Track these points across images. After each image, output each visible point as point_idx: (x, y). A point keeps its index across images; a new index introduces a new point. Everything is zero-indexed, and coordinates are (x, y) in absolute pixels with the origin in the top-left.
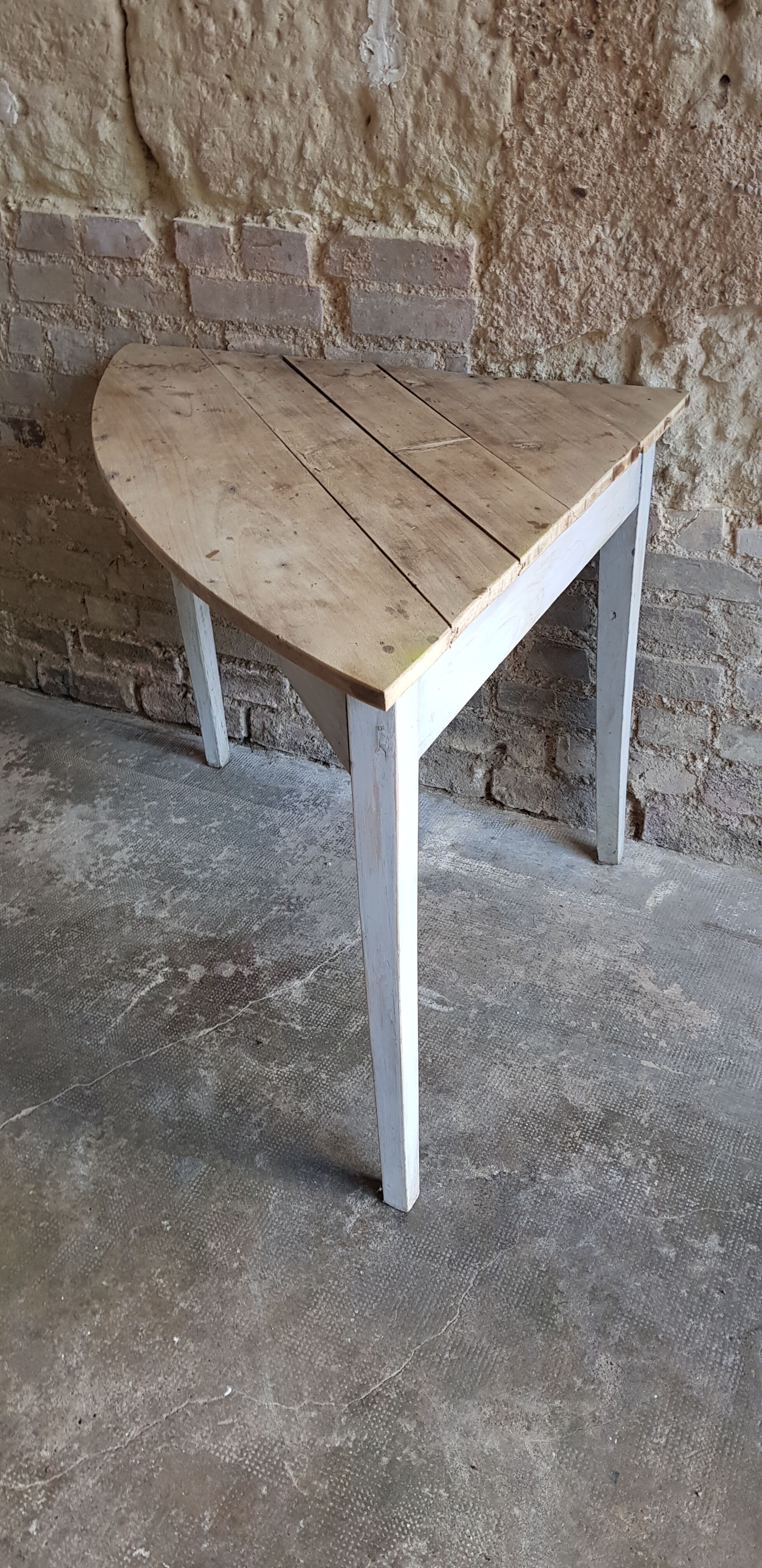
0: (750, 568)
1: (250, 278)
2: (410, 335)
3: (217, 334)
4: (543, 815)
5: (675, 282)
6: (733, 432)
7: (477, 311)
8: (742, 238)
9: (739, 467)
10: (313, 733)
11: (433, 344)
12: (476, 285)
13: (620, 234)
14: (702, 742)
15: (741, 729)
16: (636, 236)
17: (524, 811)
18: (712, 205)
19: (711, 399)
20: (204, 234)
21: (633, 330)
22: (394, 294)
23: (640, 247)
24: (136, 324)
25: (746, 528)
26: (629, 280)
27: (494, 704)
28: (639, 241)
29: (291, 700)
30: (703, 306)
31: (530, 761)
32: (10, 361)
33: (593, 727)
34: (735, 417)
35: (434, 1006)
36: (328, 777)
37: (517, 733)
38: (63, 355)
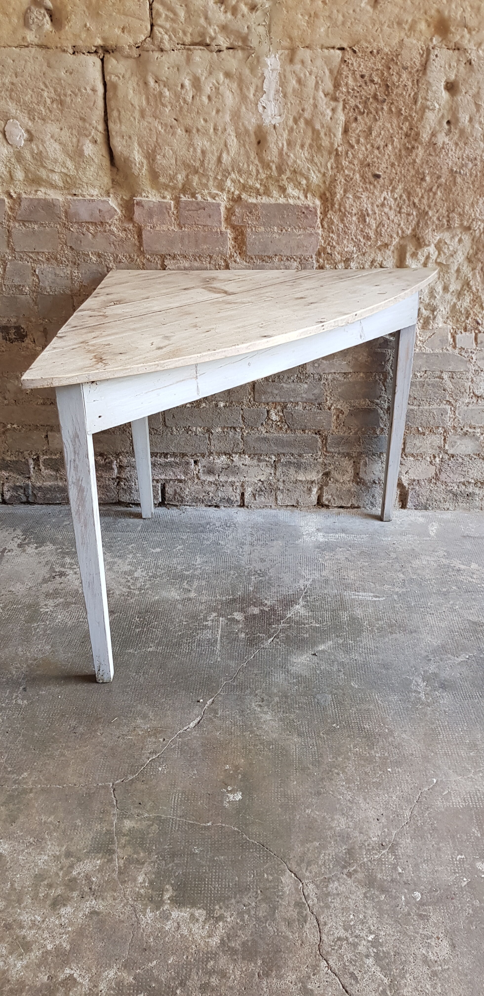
0: (463, 354)
1: (183, 229)
2: (282, 254)
3: (159, 262)
4: (353, 507)
5: (424, 218)
6: (452, 288)
7: (320, 238)
8: (458, 195)
9: (455, 305)
10: (209, 489)
11: (295, 257)
12: (320, 225)
13: (396, 196)
14: (439, 447)
15: (458, 437)
16: (404, 197)
17: (342, 507)
18: (443, 180)
19: (441, 272)
20: (154, 206)
21: (401, 242)
22: (273, 232)
23: (407, 201)
24: (102, 260)
25: (460, 334)
26: (401, 218)
27: (325, 449)
28: (406, 199)
29: (195, 472)
30: (439, 228)
31: (345, 477)
32: (6, 290)
33: (381, 451)
34: (453, 280)
35: (375, 599)
36: (222, 513)
37: (337, 463)
38: (47, 283)
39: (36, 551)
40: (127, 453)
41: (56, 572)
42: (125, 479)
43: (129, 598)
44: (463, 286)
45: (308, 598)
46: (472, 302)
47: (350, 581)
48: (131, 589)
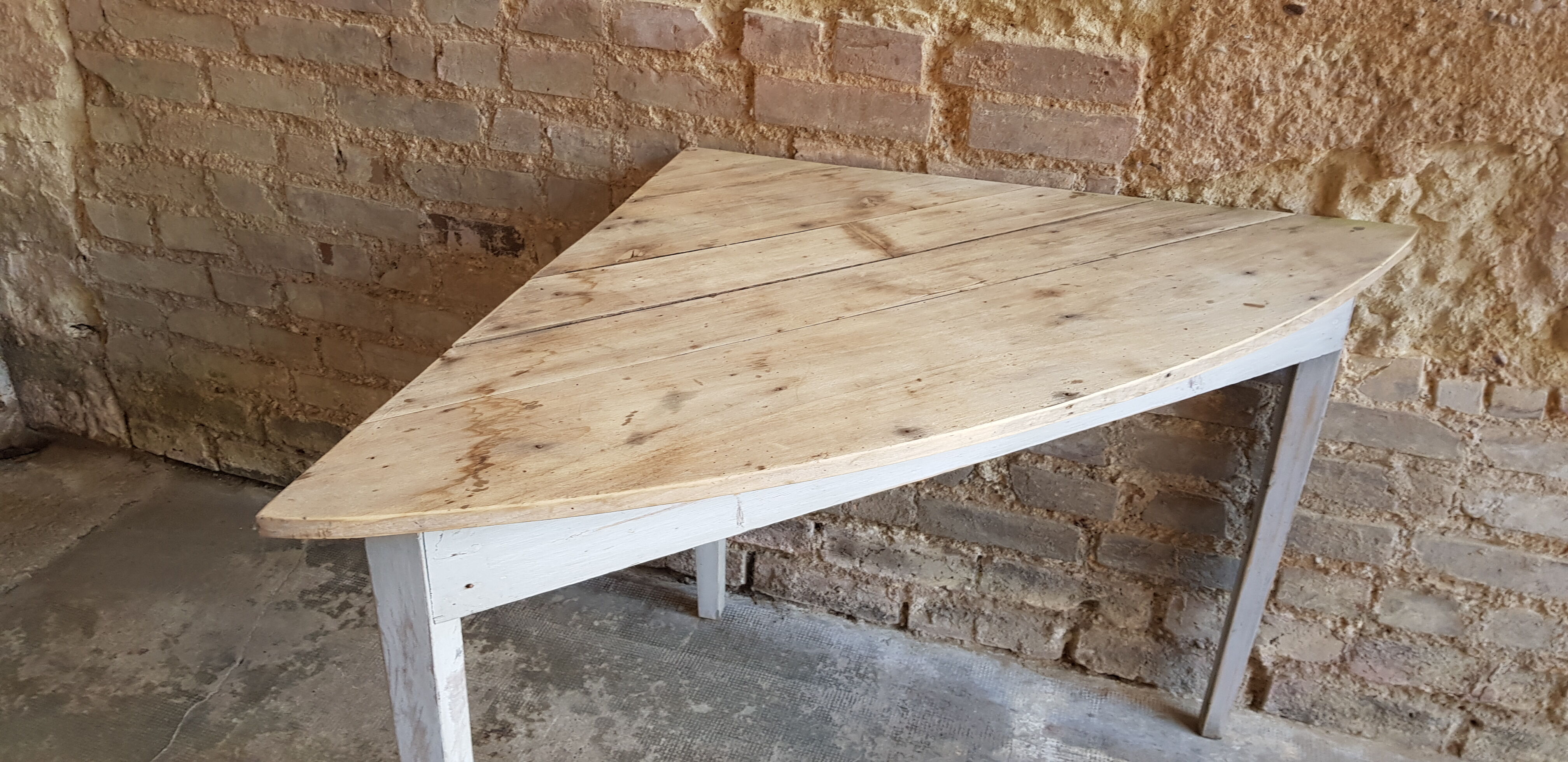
0: (1450, 423)
1: (839, 81)
2: (1046, 153)
3: (782, 142)
4: (1139, 682)
5: (1399, 113)
6: (1446, 274)
7: (1139, 130)
8: (1494, 70)
9: (1446, 313)
10: (839, 582)
11: (1074, 164)
12: (1141, 103)
13: (1335, 56)
14: (1358, 606)
15: (1409, 593)
16: (1356, 60)
17: (1116, 678)
18: (1460, 33)
19: (1422, 238)
20: (784, 28)
21: (1333, 160)
22: (1032, 107)
23: (1361, 72)
24: (673, 124)
25: (1448, 379)
26: (1341, 107)
27: (1092, 557)
28: (1359, 66)
29: (814, 545)
30: (1432, 139)
31: (1130, 621)
32: (488, 157)
33: (1220, 586)
34: (1449, 259)
36: (859, 635)
37: (1116, 590)
38: (566, 155)
41: (494, 721)
44: (1474, 275)
46: (1491, 314)
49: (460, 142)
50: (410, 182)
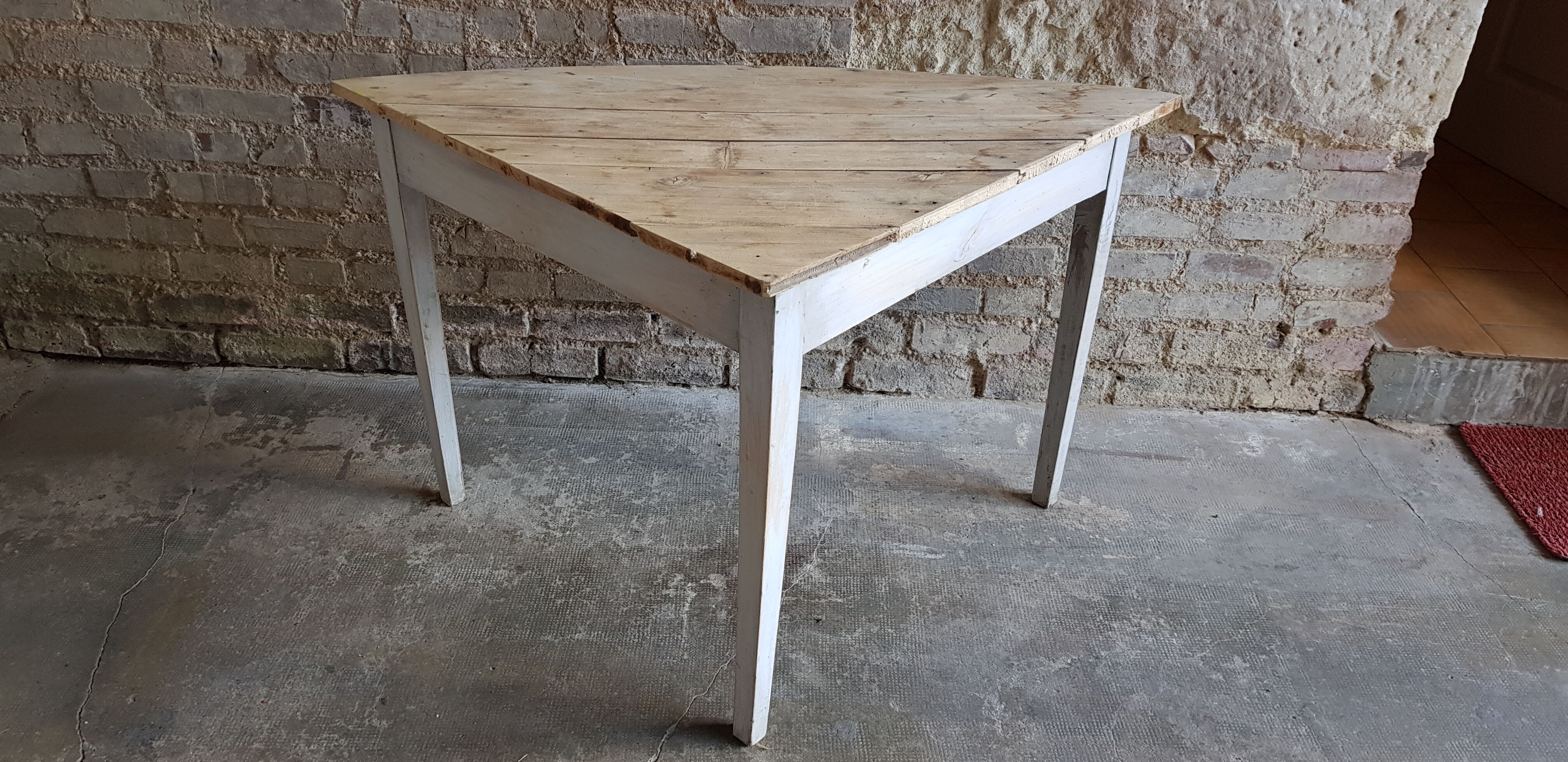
2: (801, 4)
3: (604, 9)
4: (899, 392)
6: (1069, 65)
10: (674, 359)
11: (822, 10)
14: (1037, 307)
17: (882, 393)
19: (1052, 41)
29: (653, 332)
31: (889, 347)
32: (355, 44)
33: (947, 311)
34: (1071, 53)
35: (929, 556)
36: (695, 396)
37: (878, 327)
38: (423, 35)
39: (400, 457)
40: (547, 301)
42: (542, 339)
43: (546, 544)
44: (1086, 63)
45: (826, 551)
47: (891, 524)
48: (549, 528)
49: (329, 33)
50: (283, 72)
